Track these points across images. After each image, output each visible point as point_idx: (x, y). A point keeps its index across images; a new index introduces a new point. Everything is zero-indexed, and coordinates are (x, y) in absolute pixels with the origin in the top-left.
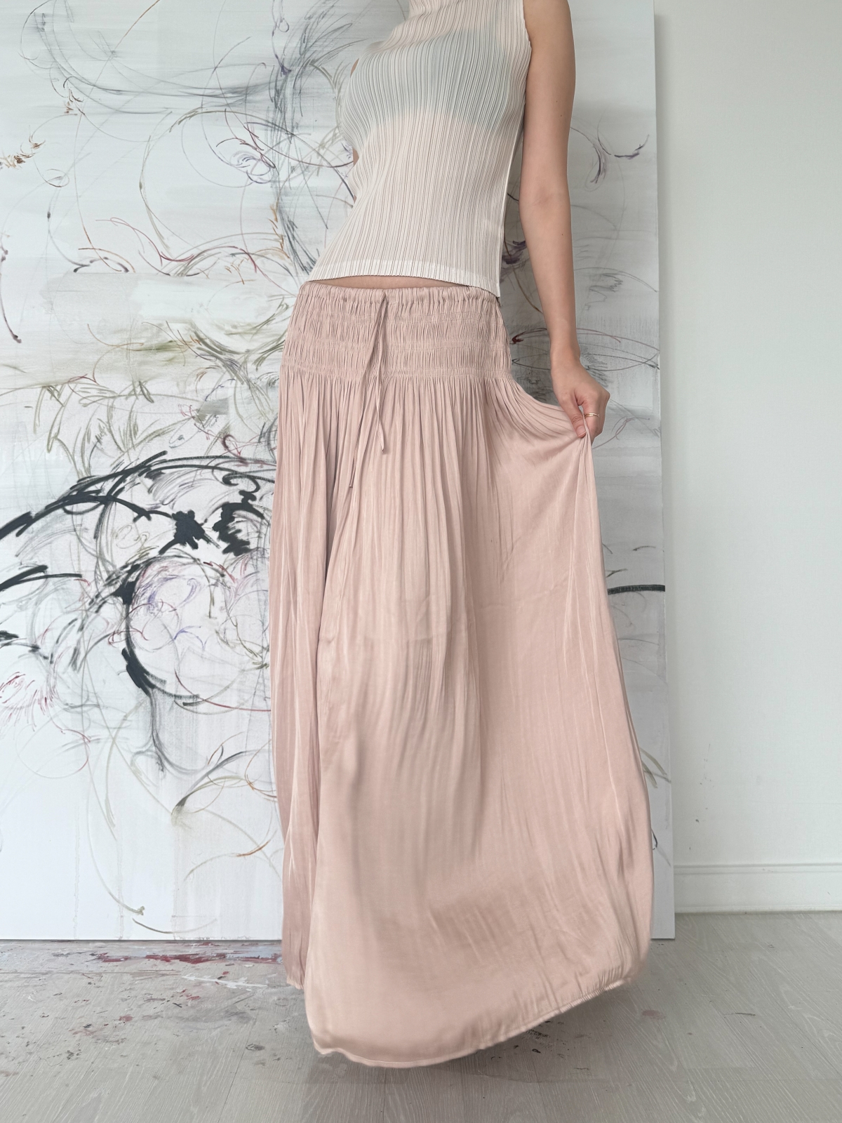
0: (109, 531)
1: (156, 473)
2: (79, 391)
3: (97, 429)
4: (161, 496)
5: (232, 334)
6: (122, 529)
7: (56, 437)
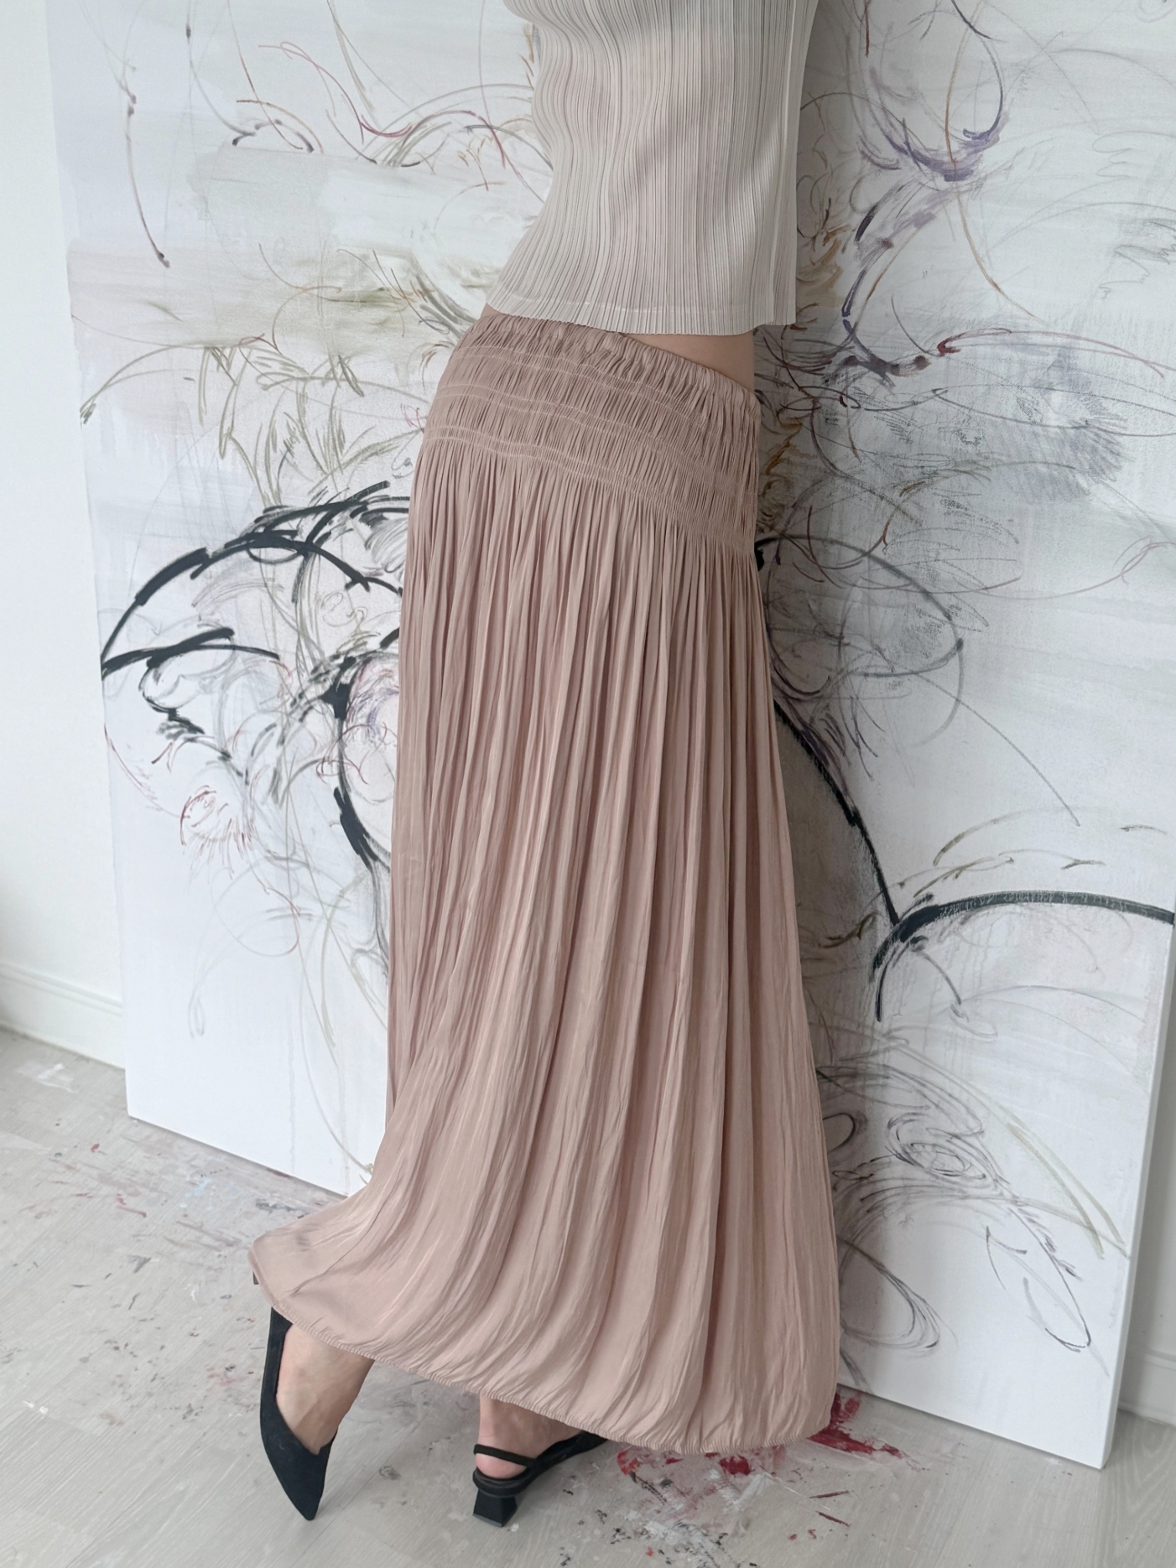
0: (312, 596)
1: (375, 515)
2: (256, 362)
3: (285, 430)
4: (383, 557)
5: (472, 286)
6: (329, 596)
7: (229, 434)
